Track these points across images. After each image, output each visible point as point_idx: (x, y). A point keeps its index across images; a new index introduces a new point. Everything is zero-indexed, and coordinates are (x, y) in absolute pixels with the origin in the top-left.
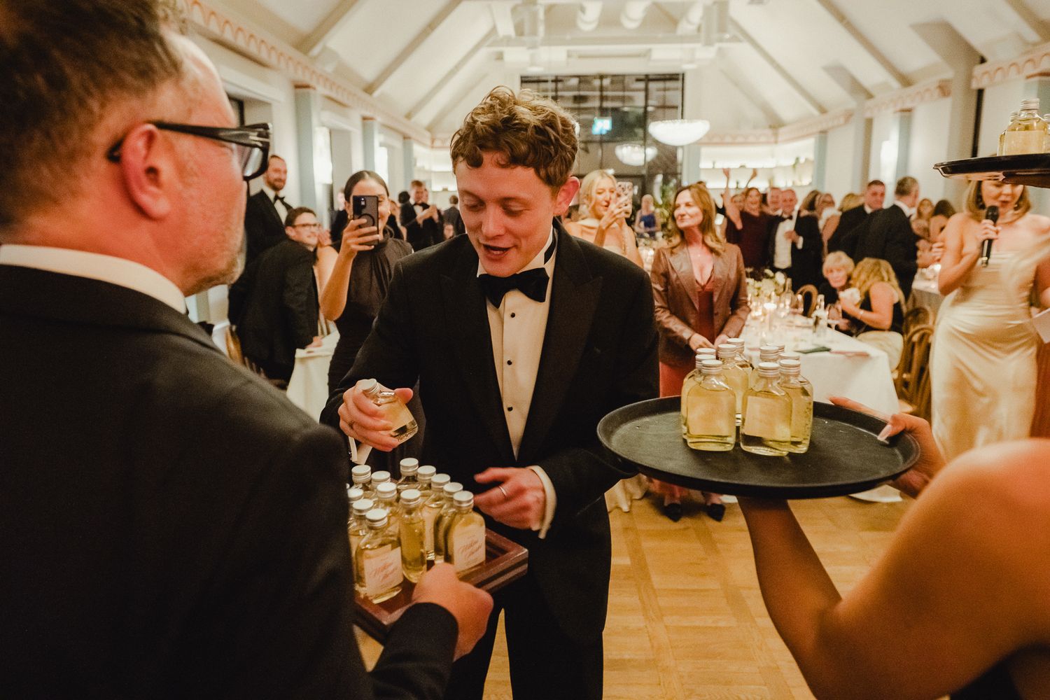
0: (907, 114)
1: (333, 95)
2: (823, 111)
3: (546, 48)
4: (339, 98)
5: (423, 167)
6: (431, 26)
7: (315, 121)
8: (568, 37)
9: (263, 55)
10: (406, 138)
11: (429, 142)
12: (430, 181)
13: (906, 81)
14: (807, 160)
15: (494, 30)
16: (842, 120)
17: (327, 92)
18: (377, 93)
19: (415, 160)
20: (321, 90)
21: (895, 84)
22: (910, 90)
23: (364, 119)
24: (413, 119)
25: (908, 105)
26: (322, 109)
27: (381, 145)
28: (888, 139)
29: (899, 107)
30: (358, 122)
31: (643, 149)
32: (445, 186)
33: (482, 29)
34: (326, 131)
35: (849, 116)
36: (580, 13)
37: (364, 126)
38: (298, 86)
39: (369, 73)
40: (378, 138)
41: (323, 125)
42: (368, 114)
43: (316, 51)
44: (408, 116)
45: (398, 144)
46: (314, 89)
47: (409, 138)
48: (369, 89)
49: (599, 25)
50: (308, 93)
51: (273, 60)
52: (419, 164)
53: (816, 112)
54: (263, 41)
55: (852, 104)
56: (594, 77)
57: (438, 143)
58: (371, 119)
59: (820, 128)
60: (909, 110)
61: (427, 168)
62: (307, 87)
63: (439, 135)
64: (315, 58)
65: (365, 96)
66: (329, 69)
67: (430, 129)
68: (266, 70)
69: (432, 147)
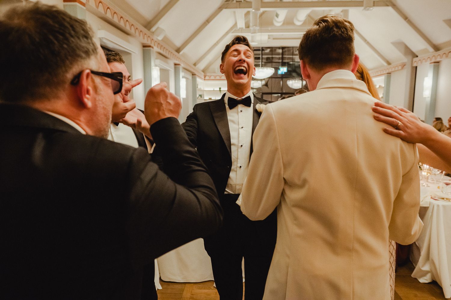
0: (437, 64)
1: (162, 52)
2: (389, 63)
3: (260, 34)
4: (164, 53)
5: (201, 88)
6: (208, 21)
7: (153, 64)
8: (270, 29)
9: (128, 28)
10: (193, 74)
11: (203, 77)
12: (204, 95)
13: (437, 48)
14: (380, 86)
15: (236, 24)
16: (400, 68)
17: (159, 50)
18: (181, 53)
19: (198, 85)
20: (156, 49)
21: (431, 50)
22: (439, 53)
23: (175, 64)
24: (197, 66)
25: (438, 60)
26: (156, 59)
27: (183, 77)
28: (427, 76)
29: (433, 60)
30: (173, 66)
31: (301, 82)
32: (210, 97)
33: (230, 24)
34: (158, 68)
35: (403, 66)
36: (276, 18)
37: (175, 68)
38: (144, 46)
39: (178, 43)
40: (182, 74)
41: (156, 66)
42: (177, 62)
43: (153, 29)
44: (195, 65)
45: (190, 77)
46: (153, 48)
47: (195, 75)
48: (178, 50)
49: (284, 24)
50: (150, 50)
51: (132, 31)
52: (199, 87)
53: (385, 64)
54: (127, 21)
55: (405, 59)
56: (279, 48)
57: (207, 78)
58: (179, 65)
59: (387, 71)
60: (438, 62)
61: (202, 89)
62: (150, 46)
63: (208, 74)
64: (153, 33)
65: (176, 53)
66: (160, 38)
67: (204, 71)
68: (128, 36)
69: (205, 80)
